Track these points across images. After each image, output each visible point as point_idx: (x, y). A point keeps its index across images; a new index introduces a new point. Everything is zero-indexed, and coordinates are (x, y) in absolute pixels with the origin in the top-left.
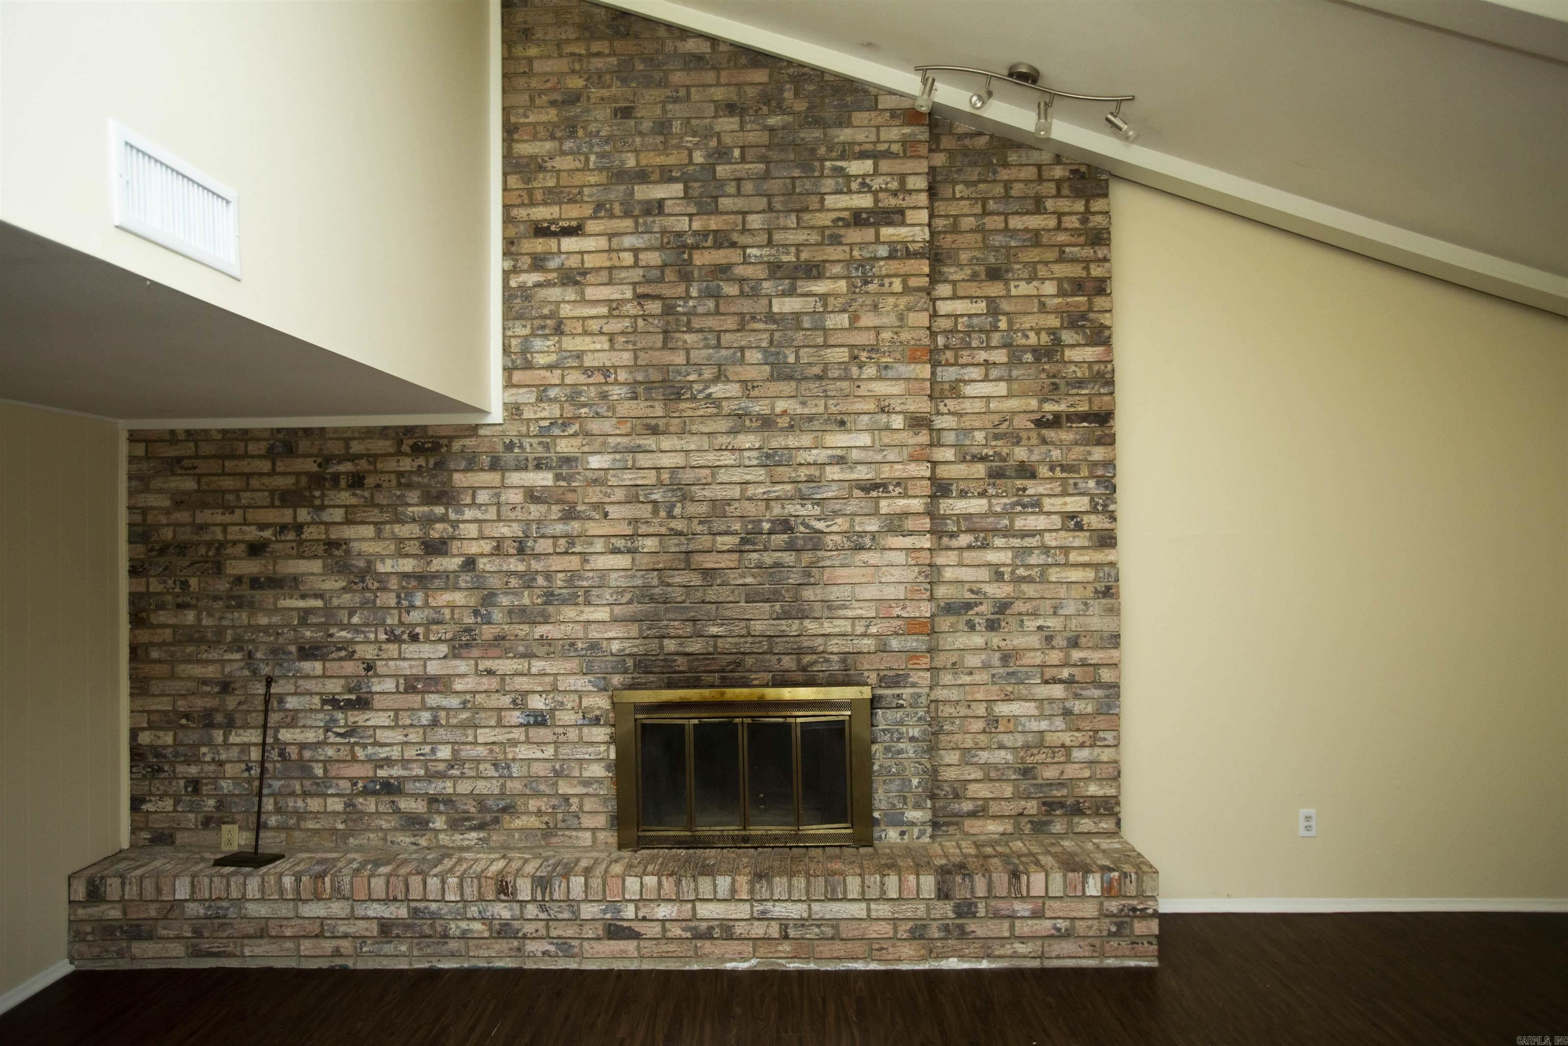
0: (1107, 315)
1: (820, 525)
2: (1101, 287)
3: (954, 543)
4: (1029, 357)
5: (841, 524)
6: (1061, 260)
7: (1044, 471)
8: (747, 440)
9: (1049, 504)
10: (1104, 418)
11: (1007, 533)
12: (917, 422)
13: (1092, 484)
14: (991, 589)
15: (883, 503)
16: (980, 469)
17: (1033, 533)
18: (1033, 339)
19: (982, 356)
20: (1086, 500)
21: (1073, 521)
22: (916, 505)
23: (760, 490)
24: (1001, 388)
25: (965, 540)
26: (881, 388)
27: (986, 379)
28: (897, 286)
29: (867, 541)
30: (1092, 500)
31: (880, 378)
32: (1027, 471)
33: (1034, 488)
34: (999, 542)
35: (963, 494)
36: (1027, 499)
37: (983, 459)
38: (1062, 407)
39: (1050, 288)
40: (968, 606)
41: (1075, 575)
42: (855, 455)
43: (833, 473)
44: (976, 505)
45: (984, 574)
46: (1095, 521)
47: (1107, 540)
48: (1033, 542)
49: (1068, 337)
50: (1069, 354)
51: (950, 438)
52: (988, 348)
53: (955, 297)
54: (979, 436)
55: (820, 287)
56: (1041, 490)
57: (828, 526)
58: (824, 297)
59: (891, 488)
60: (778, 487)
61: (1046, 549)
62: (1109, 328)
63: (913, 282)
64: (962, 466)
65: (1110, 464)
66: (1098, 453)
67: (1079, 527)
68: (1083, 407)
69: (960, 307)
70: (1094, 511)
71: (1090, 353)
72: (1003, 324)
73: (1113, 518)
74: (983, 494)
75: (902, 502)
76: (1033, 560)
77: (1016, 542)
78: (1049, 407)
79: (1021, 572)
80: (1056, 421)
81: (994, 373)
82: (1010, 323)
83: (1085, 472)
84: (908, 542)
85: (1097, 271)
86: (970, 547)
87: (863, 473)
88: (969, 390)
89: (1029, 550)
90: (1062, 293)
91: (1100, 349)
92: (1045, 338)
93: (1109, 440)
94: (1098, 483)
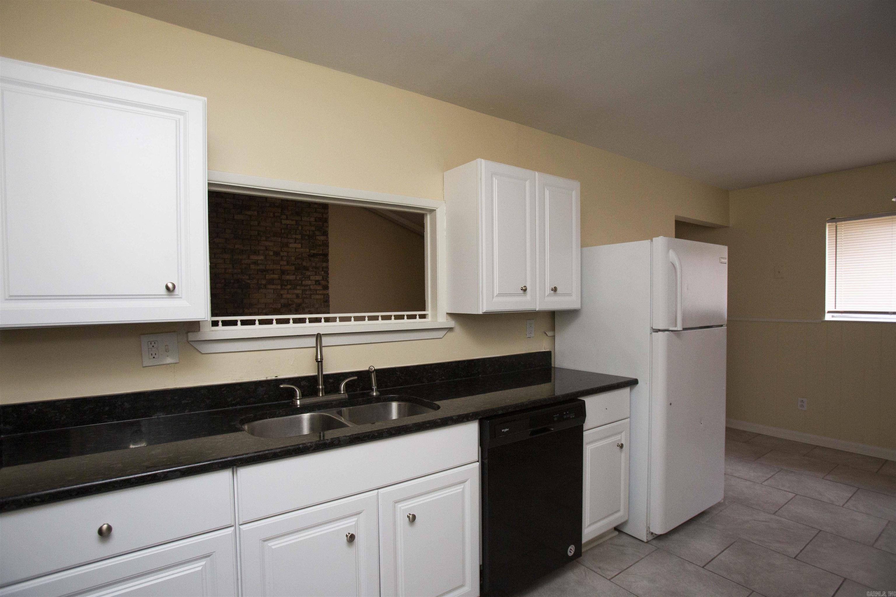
0: (327, 228)
1: (249, 281)
2: (326, 220)
3: (286, 288)
4: (306, 237)
5: (255, 281)
6: (316, 212)
7: (310, 269)
8: (227, 256)
9: (312, 278)
10: (326, 255)
11: (301, 285)
12: (276, 254)
13: (323, 273)
14: (296, 300)
15: (267, 276)
16: (293, 268)
17: (307, 285)
18: (308, 232)
19: (294, 236)
20: (321, 277)
21: (317, 282)
22: (276, 276)
23: (230, 270)
24: (300, 246)
25: (289, 287)
26: (267, 243)
27: (295, 243)
28: (272, 215)
29: (262, 286)
30: (323, 277)
31: (266, 241)
32: (306, 269)
33: (308, 273)
34: (298, 287)
35: (288, 274)
36: (306, 276)
37: (294, 264)
38: (315, 252)
39: (312, 219)
40: (290, 305)
41: (318, 297)
42: (259, 262)
43: (253, 267)
44: (292, 277)
45: (294, 296)
46: (323, 283)
47: (326, 288)
48: (307, 288)
49: (317, 233)
50: (318, 237)
51: (285, 258)
52: (296, 234)
53: (287, 219)
54: (293, 258)
55: (249, 213)
56: (309, 274)
57: (251, 282)
58: (250, 216)
59: (269, 272)
60: (235, 270)
61: (310, 290)
62: (328, 232)
63: (276, 214)
64: (288, 267)
65: (327, 267)
66: (324, 264)
67: (319, 284)
68: (321, 252)
69: (288, 222)
70: (323, 279)
71: (322, 238)
72: (300, 228)
73: (328, 282)
74: (294, 274)
75: (272, 276)
76: (307, 293)
77: (303, 288)
78: (312, 252)
79: (304, 296)
80: (314, 255)
81: (297, 241)
82: (302, 228)
83: (321, 269)
84: (273, 287)
85: (325, 216)
86: (290, 289)
87: (261, 267)
88: (291, 245)
89: (306, 290)
90: (316, 221)
91: (325, 237)
92: (311, 233)
93: (327, 261)
94: (324, 272)
